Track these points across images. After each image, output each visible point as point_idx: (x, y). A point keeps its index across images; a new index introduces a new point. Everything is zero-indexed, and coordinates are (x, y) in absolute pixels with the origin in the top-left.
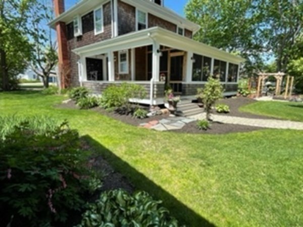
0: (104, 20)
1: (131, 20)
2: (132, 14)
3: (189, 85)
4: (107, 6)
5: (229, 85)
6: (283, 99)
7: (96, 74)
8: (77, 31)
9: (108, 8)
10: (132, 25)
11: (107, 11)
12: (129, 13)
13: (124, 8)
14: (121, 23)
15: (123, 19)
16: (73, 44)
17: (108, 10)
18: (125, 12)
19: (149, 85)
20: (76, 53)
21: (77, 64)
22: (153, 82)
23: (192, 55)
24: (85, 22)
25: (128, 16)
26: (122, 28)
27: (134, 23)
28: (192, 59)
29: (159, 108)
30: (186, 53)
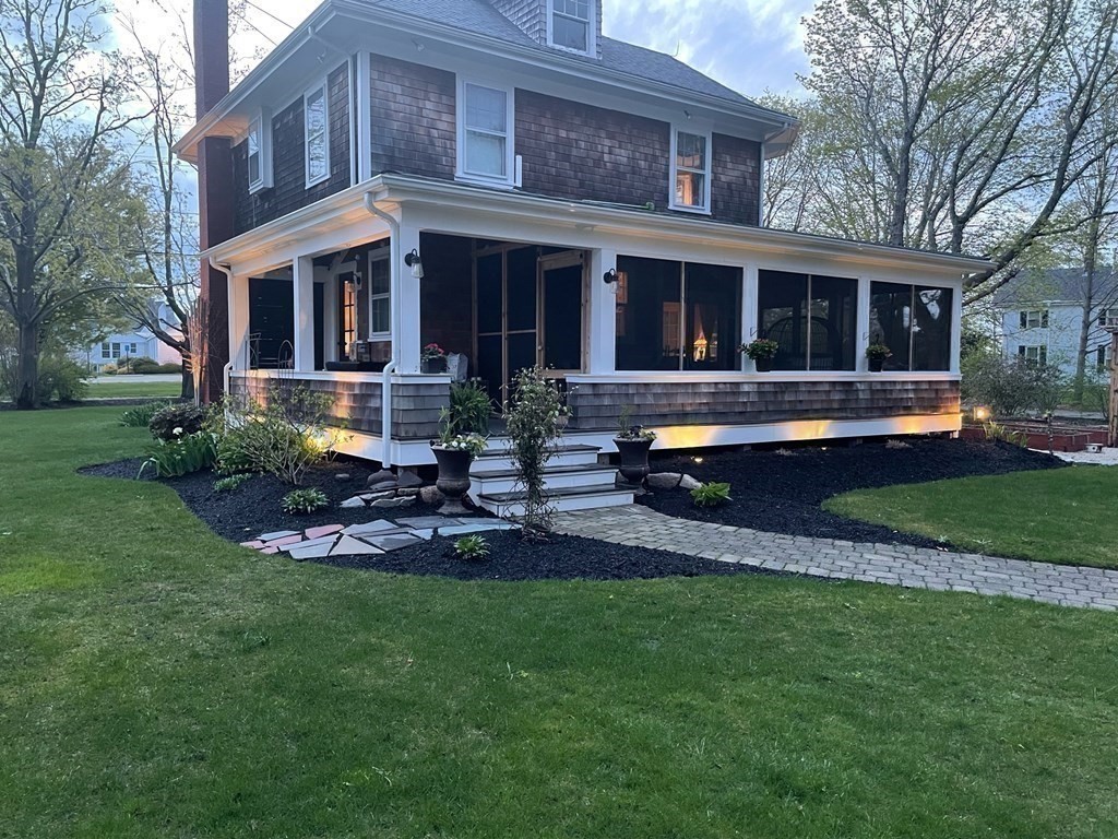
0: (332, 129)
1: (431, 126)
2: (439, 103)
4: (340, 79)
8: (257, 173)
9: (340, 87)
10: (438, 142)
11: (338, 99)
12: (426, 96)
13: (399, 81)
15: (395, 125)
17: (342, 95)
18: (404, 99)
19: (380, 387)
20: (211, 261)
23: (610, 265)
25: (421, 112)
26: (392, 159)
27: (450, 137)
28: (608, 278)
29: (418, 480)
30: (586, 255)
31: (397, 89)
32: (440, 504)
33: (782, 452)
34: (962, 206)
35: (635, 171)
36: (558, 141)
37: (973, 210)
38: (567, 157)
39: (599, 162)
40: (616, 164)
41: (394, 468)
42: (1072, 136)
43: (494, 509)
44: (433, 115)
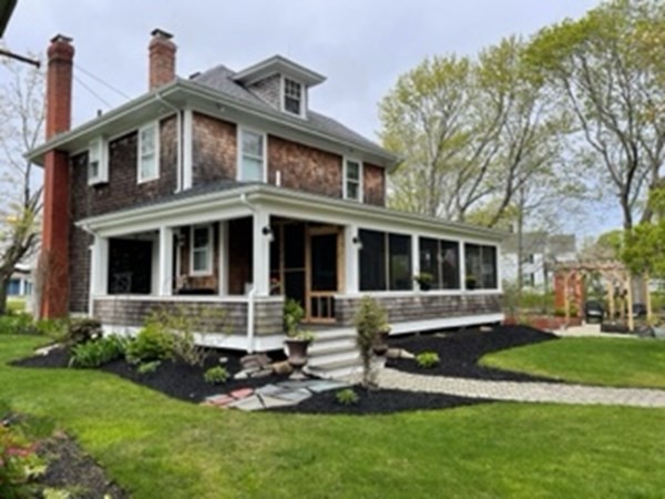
0: (162, 151)
1: (224, 152)
2: (228, 140)
3: (350, 300)
4: (170, 123)
5: (473, 296)
6: (625, 330)
7: (129, 278)
8: (96, 173)
9: (170, 128)
10: (228, 161)
11: (167, 135)
12: (222, 136)
13: (207, 126)
14: (201, 160)
15: (205, 151)
16: (83, 201)
17: (170, 132)
18: (210, 137)
19: (246, 304)
20: (85, 228)
21: (90, 252)
22: (255, 297)
23: (355, 234)
24: (116, 153)
25: (218, 144)
26: (203, 170)
27: (234, 159)
28: (355, 241)
29: (269, 360)
30: (341, 228)
31: (206, 131)
32: (290, 373)
33: (439, 335)
34: (463, 202)
35: (327, 180)
36: (290, 163)
37: (467, 204)
38: (293, 172)
39: (309, 174)
40: (318, 177)
41: (254, 353)
42: (512, 169)
43: (321, 374)
44: (225, 146)
